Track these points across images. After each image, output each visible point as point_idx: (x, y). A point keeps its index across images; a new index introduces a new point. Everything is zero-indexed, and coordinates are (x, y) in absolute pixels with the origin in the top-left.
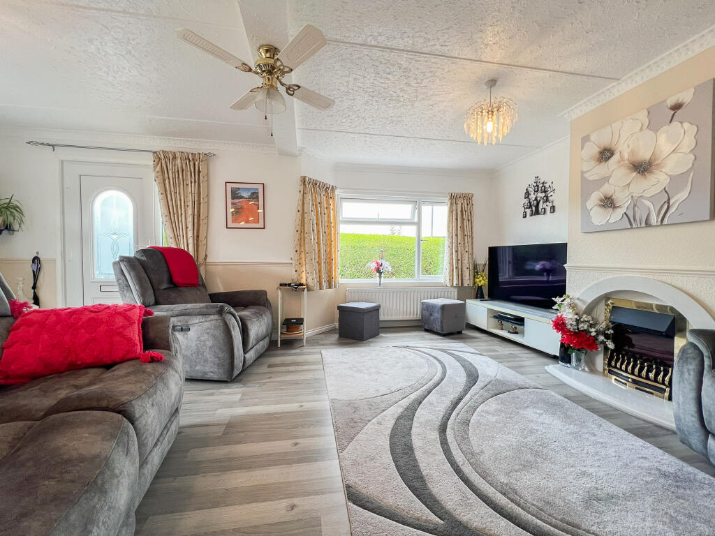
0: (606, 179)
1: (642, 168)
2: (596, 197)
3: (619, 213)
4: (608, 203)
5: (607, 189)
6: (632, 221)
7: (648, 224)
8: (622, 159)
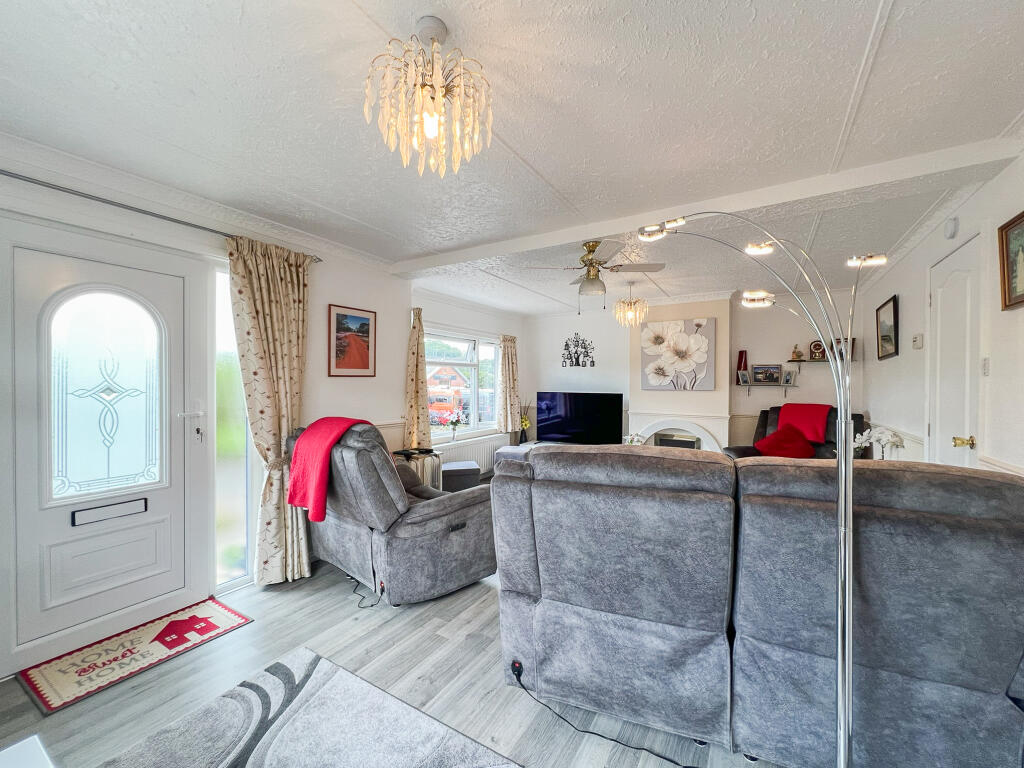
0: (659, 356)
1: (681, 355)
2: (651, 367)
3: (667, 381)
4: (660, 372)
5: (660, 363)
6: (675, 385)
7: (684, 388)
8: (669, 346)
